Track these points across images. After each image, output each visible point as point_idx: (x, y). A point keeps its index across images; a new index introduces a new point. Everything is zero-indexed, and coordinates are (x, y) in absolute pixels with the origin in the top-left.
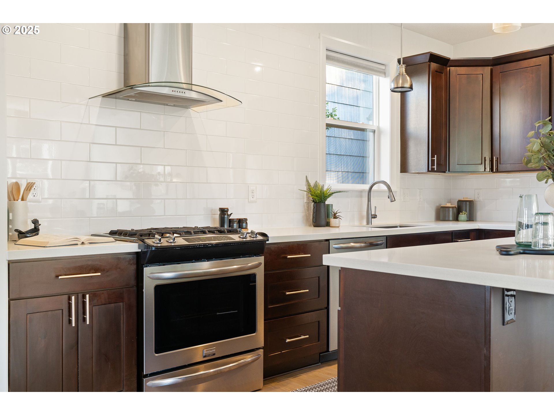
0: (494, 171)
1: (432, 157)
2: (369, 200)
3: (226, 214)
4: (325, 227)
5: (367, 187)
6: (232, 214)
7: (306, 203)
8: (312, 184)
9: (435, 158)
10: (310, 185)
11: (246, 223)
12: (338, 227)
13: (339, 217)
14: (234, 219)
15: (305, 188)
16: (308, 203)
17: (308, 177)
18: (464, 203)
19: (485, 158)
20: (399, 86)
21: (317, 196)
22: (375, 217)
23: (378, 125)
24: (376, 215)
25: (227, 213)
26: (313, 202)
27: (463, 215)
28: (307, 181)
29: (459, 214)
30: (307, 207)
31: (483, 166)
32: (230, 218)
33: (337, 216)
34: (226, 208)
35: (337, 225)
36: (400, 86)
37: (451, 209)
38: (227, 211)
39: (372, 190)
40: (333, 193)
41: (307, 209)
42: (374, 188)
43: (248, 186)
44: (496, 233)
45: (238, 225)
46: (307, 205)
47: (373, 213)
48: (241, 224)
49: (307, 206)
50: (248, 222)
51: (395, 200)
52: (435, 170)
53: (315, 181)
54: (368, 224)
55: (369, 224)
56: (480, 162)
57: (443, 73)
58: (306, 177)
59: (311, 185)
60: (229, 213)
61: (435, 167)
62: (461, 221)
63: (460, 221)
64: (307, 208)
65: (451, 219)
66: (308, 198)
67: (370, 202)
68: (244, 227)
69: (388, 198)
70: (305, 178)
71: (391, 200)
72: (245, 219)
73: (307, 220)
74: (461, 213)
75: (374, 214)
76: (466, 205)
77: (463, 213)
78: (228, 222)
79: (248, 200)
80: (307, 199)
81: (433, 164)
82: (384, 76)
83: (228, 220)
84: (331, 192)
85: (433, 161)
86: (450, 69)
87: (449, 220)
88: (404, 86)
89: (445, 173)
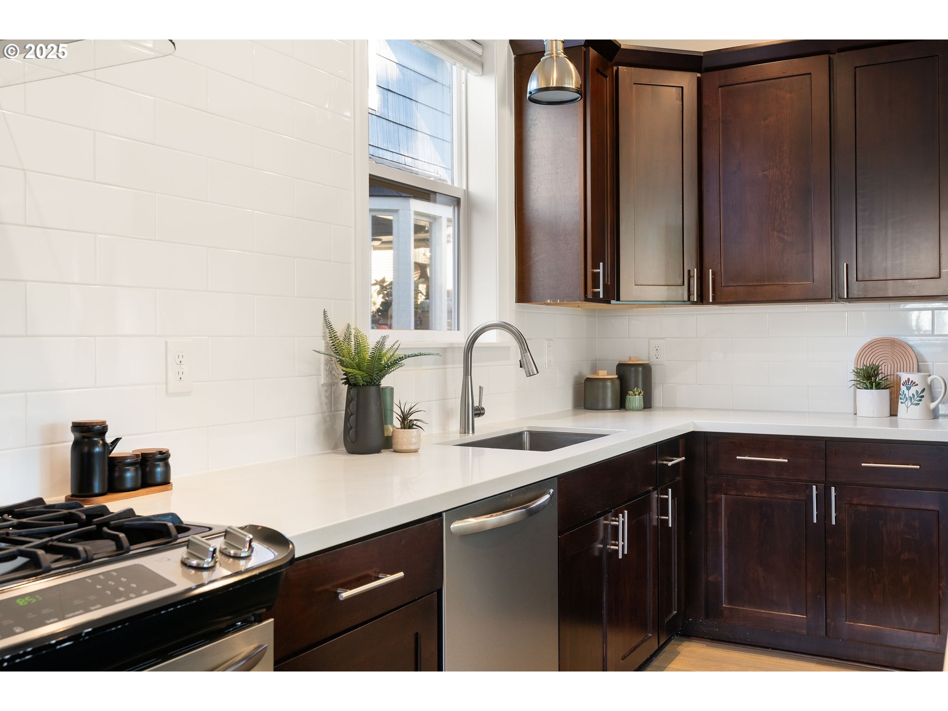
0: (711, 301)
1: (593, 268)
2: (467, 371)
3: (97, 443)
4: (378, 451)
5: (460, 338)
6: (117, 440)
7: (323, 385)
8: (340, 331)
9: (601, 270)
10: (336, 337)
11: (167, 466)
12: (416, 451)
13: (419, 423)
14: (124, 458)
15: (321, 345)
16: (331, 386)
17: (328, 314)
18: (633, 369)
19: (689, 271)
20: (551, 85)
21: (359, 367)
22: (479, 412)
23: (465, 188)
24: (483, 409)
25: (103, 440)
26: (345, 383)
27: (637, 396)
28: (328, 325)
29: (627, 393)
30: (326, 397)
31: (683, 290)
32: (111, 456)
33: (411, 420)
34: (97, 423)
35: (413, 447)
36: (553, 84)
37: (609, 384)
38: (102, 430)
39: (474, 346)
40: (401, 359)
41: (326, 403)
42: (482, 339)
43: (166, 342)
44: (733, 440)
45: (140, 473)
46: (326, 391)
47: (476, 404)
48: (148, 469)
49: (327, 394)
50: (170, 461)
51: (538, 372)
52: (601, 296)
53: (345, 326)
54: (465, 433)
55: (468, 433)
56: (680, 282)
57: (606, 77)
58: (325, 312)
59: (338, 334)
60: (109, 439)
61: (601, 290)
62: (633, 410)
63: (629, 410)
64: (326, 401)
65: (609, 405)
66: (330, 372)
67: (471, 375)
68: (159, 478)
69: (521, 367)
70: (323, 316)
71: (529, 373)
72: (161, 453)
73: (329, 433)
74: (631, 392)
75: (478, 405)
76: (636, 371)
77: (637, 393)
78: (107, 468)
79: (165, 386)
80: (327, 376)
81: (596, 285)
82: (480, 70)
83: (106, 461)
84: (400, 353)
85: (596, 276)
86: (617, 71)
87: (604, 409)
88: (563, 86)
89: (610, 303)
